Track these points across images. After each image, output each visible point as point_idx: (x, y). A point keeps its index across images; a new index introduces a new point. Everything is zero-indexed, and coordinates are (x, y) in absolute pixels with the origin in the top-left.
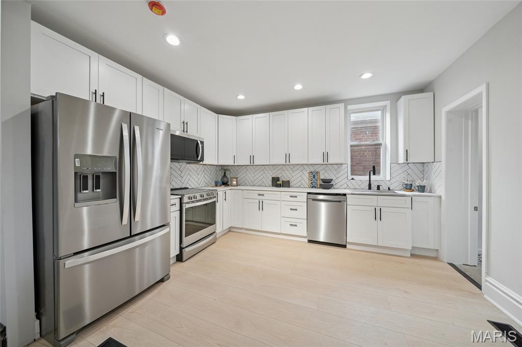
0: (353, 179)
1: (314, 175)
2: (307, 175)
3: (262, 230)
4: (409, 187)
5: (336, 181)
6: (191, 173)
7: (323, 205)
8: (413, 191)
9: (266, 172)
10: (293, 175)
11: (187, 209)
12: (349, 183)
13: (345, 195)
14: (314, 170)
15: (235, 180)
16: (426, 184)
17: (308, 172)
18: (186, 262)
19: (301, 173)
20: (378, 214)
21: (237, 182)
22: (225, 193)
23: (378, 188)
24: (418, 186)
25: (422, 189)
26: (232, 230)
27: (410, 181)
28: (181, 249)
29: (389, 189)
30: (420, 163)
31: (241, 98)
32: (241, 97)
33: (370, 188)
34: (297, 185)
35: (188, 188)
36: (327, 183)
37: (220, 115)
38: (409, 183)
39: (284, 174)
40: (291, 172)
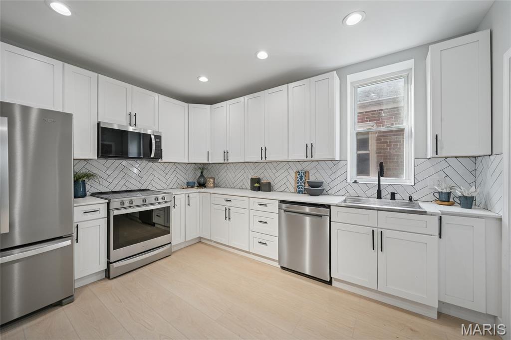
0: (355, 182)
1: (302, 175)
2: (293, 175)
3: (229, 245)
4: (445, 198)
5: (331, 185)
6: (154, 173)
7: (308, 219)
8: (452, 204)
9: (247, 171)
10: (277, 175)
11: (115, 217)
12: (349, 188)
13: (329, 206)
14: (301, 169)
15: (212, 180)
16: (474, 195)
17: (295, 171)
18: (115, 280)
19: (286, 174)
20: (378, 241)
21: (214, 183)
22: (189, 196)
23: (393, 196)
24: (460, 197)
25: (468, 202)
26: (203, 241)
27: (446, 188)
28: (109, 263)
29: (410, 199)
30: (469, 157)
31: (204, 81)
32: (203, 79)
33: (379, 196)
34: (281, 189)
35: (149, 190)
36: (315, 188)
37: (190, 105)
38: (445, 191)
39: (266, 174)
40: (274, 171)
